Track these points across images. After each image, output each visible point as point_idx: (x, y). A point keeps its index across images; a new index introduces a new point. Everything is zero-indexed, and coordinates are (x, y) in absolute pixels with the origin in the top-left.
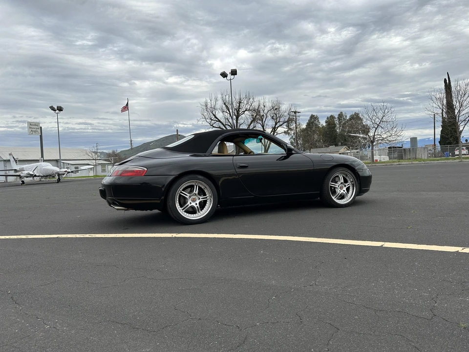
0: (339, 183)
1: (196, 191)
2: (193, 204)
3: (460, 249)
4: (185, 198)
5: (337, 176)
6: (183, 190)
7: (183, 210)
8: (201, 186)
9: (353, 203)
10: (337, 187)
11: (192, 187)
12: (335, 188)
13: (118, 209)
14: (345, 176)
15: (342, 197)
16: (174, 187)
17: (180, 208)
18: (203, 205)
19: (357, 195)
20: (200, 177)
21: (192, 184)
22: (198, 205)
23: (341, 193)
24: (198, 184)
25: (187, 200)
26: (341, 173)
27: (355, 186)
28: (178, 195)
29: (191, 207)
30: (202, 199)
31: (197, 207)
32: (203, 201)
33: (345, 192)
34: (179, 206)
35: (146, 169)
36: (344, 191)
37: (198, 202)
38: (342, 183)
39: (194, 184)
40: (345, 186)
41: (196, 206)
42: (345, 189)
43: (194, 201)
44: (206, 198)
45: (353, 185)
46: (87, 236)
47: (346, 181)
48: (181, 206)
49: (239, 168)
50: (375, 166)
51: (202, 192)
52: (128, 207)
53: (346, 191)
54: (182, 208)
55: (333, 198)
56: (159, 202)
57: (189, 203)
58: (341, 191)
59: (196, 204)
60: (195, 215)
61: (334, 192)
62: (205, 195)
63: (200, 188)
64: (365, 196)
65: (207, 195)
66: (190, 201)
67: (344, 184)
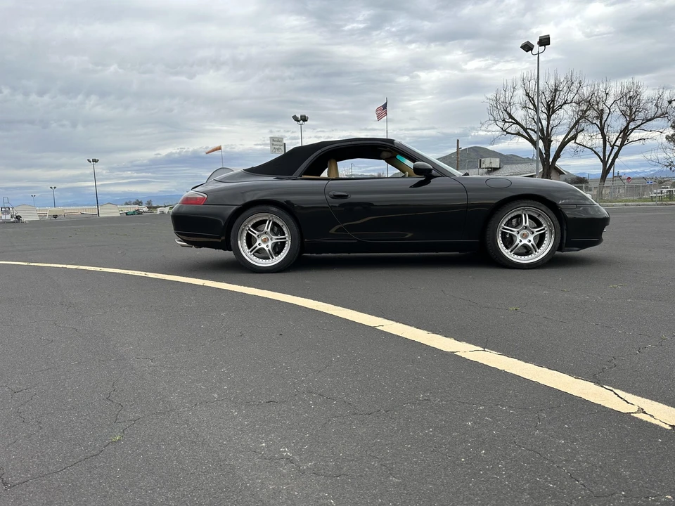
0: (520, 227)
2: (263, 246)
4: (254, 237)
6: (252, 227)
8: (276, 222)
10: (516, 233)
11: (263, 222)
12: (511, 235)
13: (183, 246)
17: (246, 250)
18: (278, 248)
20: (274, 209)
21: (264, 218)
23: (522, 244)
25: (255, 240)
26: (527, 210)
28: (246, 232)
30: (275, 239)
31: (269, 250)
32: (280, 242)
33: (530, 244)
35: (206, 196)
36: (530, 241)
38: (525, 228)
39: (267, 219)
40: (533, 233)
42: (532, 238)
43: (265, 241)
44: (285, 238)
45: (552, 231)
48: (249, 247)
49: (332, 198)
53: (532, 242)
54: (249, 250)
55: (505, 251)
56: (220, 241)
57: (257, 244)
58: (523, 241)
59: (267, 246)
60: (265, 260)
62: (283, 234)
66: (258, 241)
67: (529, 230)
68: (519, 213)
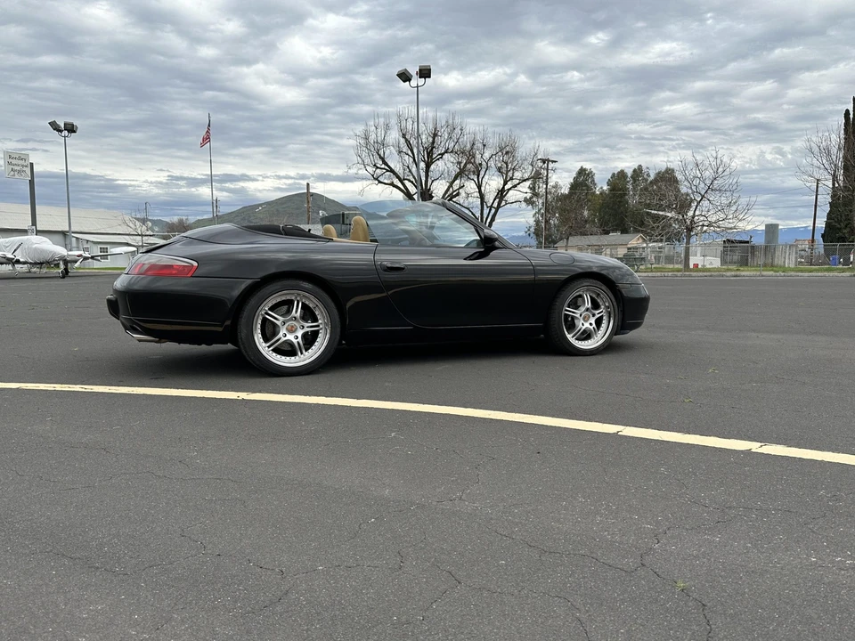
0: (583, 309)
1: (297, 312)
2: (290, 337)
3: (754, 446)
4: (275, 325)
5: (580, 296)
6: (271, 309)
7: (269, 347)
8: (307, 303)
9: (608, 348)
10: (578, 316)
11: (290, 303)
12: (573, 318)
13: (140, 341)
14: (594, 296)
15: (586, 335)
16: (253, 301)
17: (264, 344)
18: (310, 340)
19: (615, 332)
20: (306, 285)
21: (288, 298)
22: (300, 339)
23: (584, 328)
24: (301, 297)
25: (277, 329)
26: (588, 290)
27: (612, 315)
28: (261, 317)
29: (286, 341)
30: (308, 327)
31: (298, 343)
32: (312, 331)
33: (591, 327)
34: (262, 340)
35: (195, 264)
36: (591, 324)
37: (300, 333)
38: (587, 310)
39: (293, 298)
40: (594, 315)
41: (295, 341)
42: (593, 320)
43: (292, 330)
44: (318, 326)
45: (610, 313)
46: (77, 388)
47: (596, 305)
48: (266, 340)
49: (385, 271)
50: (690, 276)
51: (308, 314)
52: (161, 336)
53: (594, 325)
54: (268, 344)
55: (569, 336)
56: (220, 329)
57: (281, 334)
58: (585, 324)
59: (295, 338)
60: (293, 358)
61: (571, 326)
62: (315, 320)
63: (305, 307)
64: (632, 335)
65: (320, 321)
66: (283, 331)
67: (591, 312)
68: (581, 293)
